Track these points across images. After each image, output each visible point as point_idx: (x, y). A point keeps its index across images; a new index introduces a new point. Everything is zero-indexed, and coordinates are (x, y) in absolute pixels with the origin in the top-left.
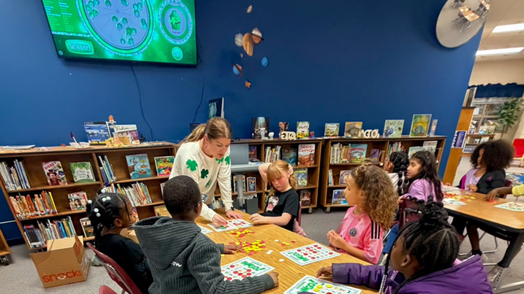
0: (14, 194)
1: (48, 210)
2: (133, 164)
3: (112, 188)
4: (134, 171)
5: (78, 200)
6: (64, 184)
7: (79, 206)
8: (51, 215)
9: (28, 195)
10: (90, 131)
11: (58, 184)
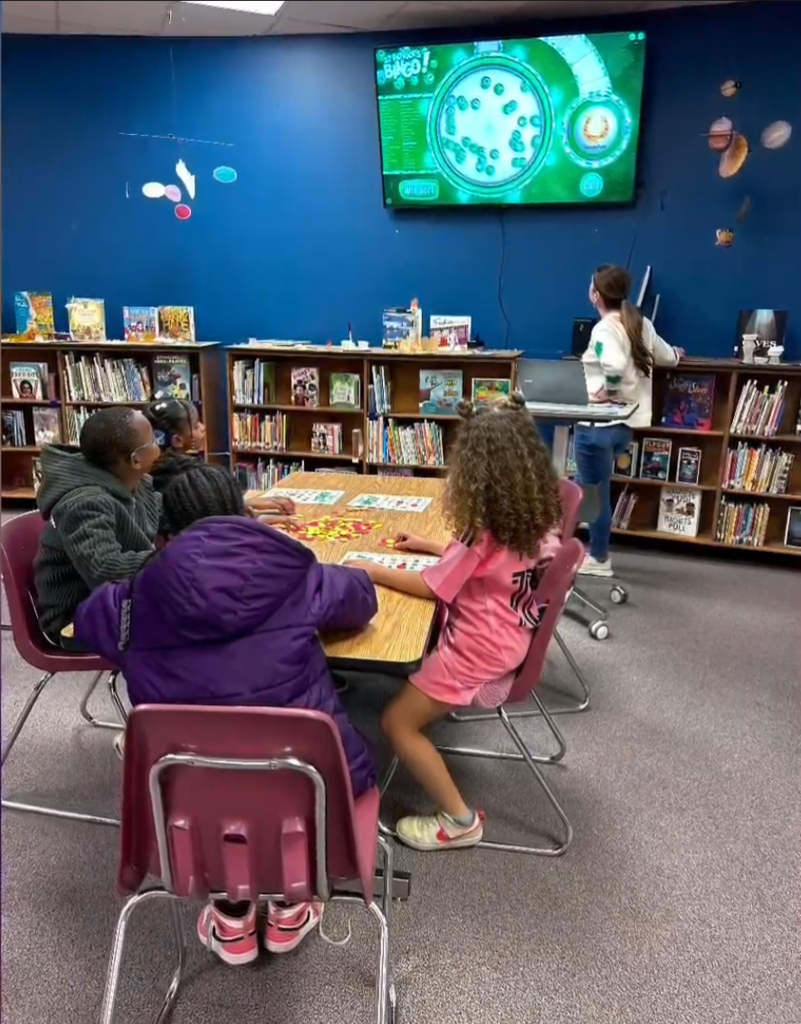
0: (240, 409)
1: (275, 444)
2: (429, 386)
3: (378, 425)
4: (428, 399)
5: (324, 435)
6: (313, 405)
7: (322, 447)
8: (278, 452)
9: (257, 415)
10: (388, 324)
11: (304, 404)
